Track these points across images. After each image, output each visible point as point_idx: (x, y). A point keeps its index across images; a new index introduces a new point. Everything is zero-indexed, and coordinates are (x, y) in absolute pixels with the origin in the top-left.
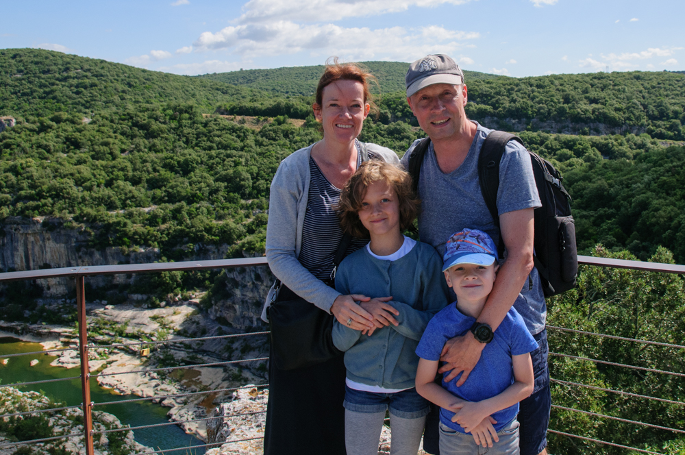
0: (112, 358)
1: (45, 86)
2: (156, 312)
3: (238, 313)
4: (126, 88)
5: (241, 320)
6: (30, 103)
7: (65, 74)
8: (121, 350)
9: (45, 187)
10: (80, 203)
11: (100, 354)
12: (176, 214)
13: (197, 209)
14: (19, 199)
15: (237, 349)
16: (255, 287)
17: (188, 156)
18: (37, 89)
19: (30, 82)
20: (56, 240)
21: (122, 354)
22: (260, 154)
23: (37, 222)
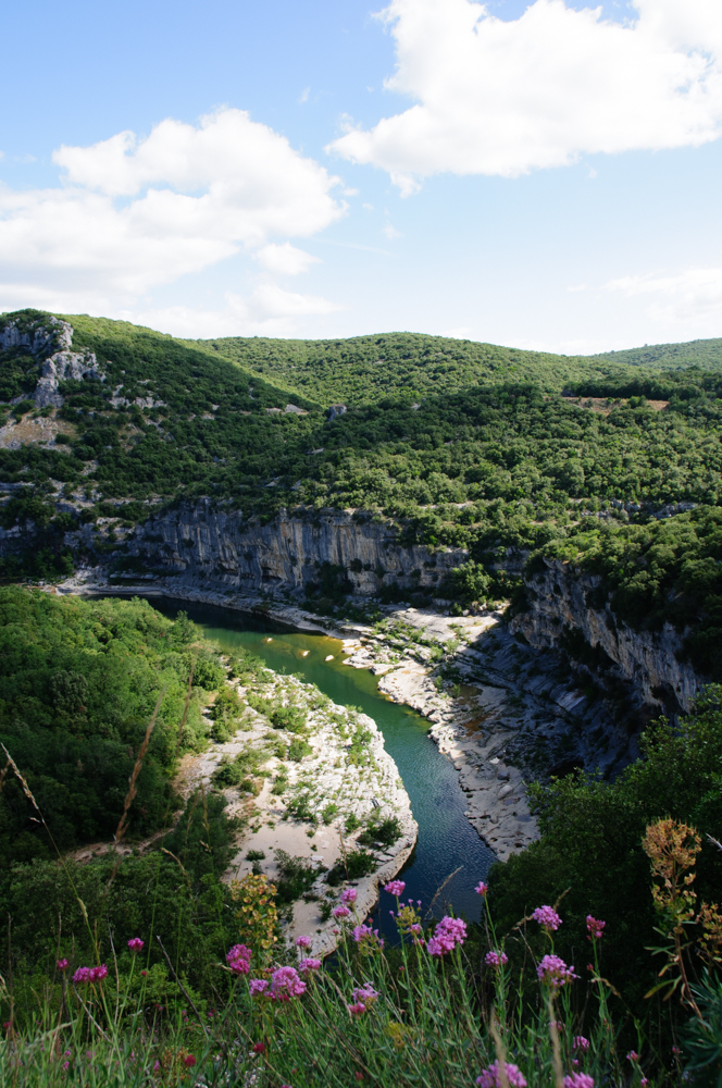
0: (401, 663)
1: (404, 372)
2: (456, 620)
3: (536, 630)
4: (488, 370)
5: (538, 639)
6: (387, 392)
7: (425, 358)
8: (412, 656)
9: (358, 478)
10: (391, 496)
11: (391, 658)
12: (491, 513)
13: (516, 507)
14: (334, 490)
15: (524, 671)
16: (555, 601)
17: (516, 446)
18: (396, 376)
19: (390, 369)
20: (366, 535)
21: (412, 661)
22: (601, 444)
23: (348, 514)
